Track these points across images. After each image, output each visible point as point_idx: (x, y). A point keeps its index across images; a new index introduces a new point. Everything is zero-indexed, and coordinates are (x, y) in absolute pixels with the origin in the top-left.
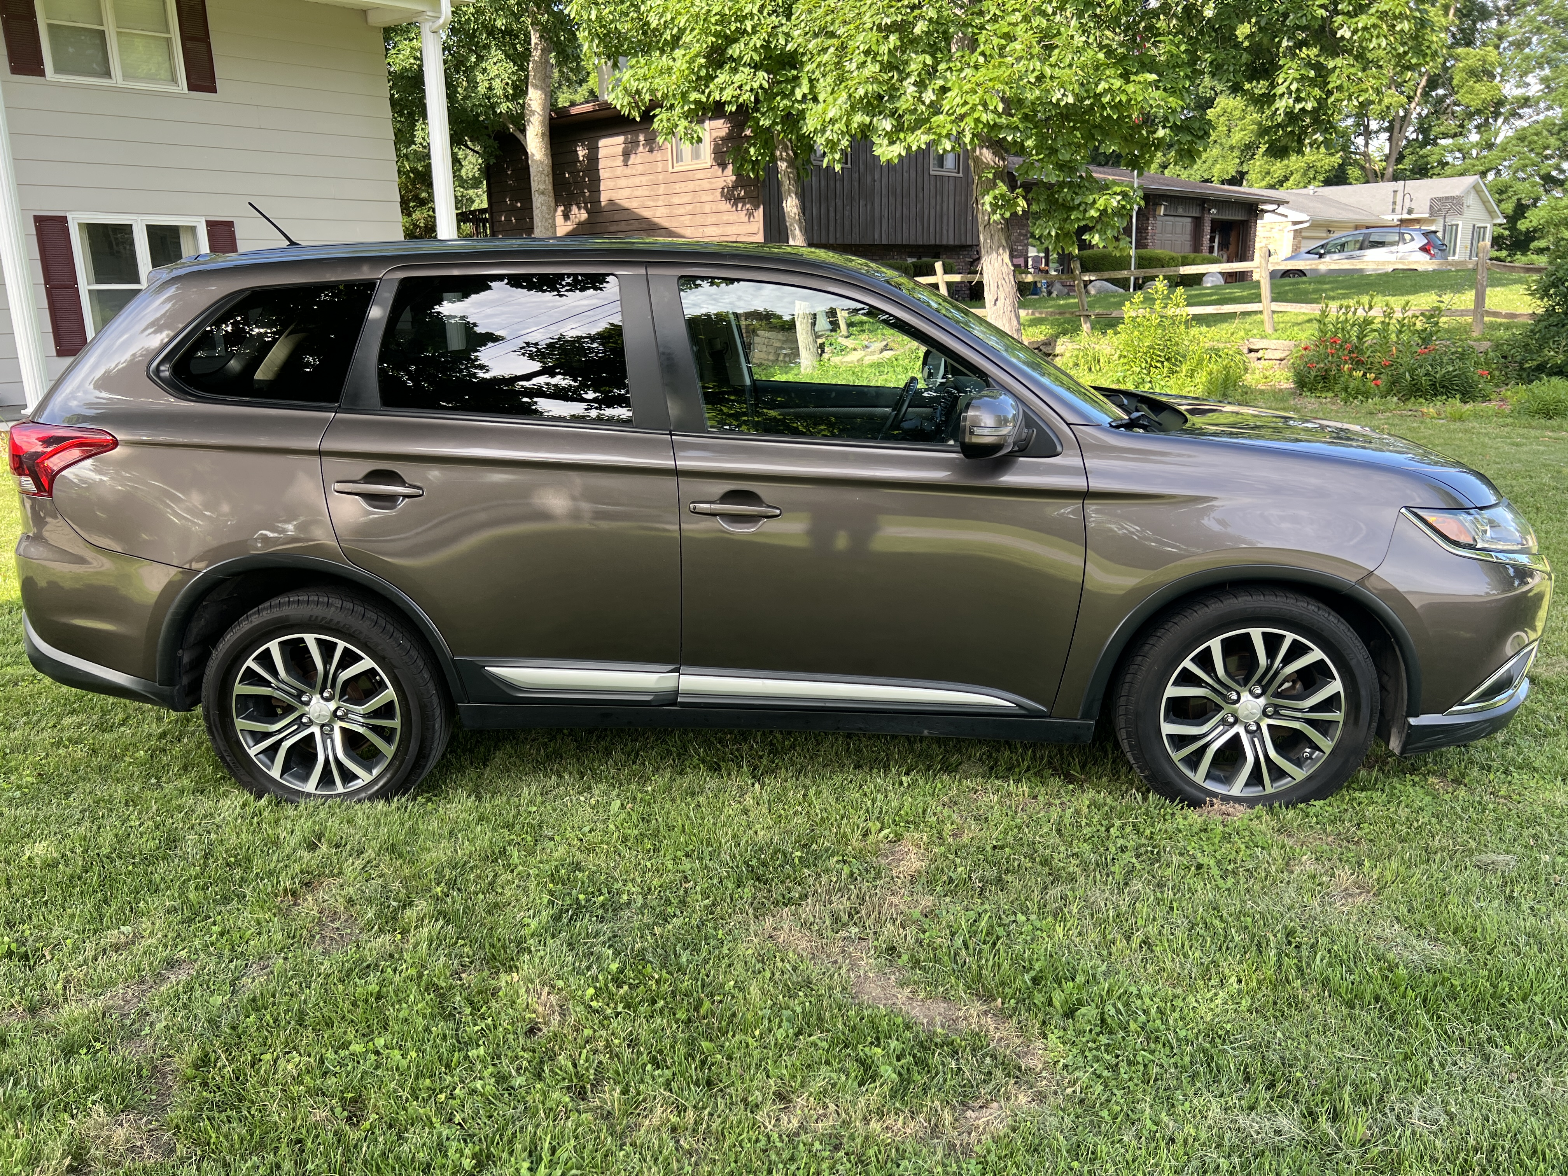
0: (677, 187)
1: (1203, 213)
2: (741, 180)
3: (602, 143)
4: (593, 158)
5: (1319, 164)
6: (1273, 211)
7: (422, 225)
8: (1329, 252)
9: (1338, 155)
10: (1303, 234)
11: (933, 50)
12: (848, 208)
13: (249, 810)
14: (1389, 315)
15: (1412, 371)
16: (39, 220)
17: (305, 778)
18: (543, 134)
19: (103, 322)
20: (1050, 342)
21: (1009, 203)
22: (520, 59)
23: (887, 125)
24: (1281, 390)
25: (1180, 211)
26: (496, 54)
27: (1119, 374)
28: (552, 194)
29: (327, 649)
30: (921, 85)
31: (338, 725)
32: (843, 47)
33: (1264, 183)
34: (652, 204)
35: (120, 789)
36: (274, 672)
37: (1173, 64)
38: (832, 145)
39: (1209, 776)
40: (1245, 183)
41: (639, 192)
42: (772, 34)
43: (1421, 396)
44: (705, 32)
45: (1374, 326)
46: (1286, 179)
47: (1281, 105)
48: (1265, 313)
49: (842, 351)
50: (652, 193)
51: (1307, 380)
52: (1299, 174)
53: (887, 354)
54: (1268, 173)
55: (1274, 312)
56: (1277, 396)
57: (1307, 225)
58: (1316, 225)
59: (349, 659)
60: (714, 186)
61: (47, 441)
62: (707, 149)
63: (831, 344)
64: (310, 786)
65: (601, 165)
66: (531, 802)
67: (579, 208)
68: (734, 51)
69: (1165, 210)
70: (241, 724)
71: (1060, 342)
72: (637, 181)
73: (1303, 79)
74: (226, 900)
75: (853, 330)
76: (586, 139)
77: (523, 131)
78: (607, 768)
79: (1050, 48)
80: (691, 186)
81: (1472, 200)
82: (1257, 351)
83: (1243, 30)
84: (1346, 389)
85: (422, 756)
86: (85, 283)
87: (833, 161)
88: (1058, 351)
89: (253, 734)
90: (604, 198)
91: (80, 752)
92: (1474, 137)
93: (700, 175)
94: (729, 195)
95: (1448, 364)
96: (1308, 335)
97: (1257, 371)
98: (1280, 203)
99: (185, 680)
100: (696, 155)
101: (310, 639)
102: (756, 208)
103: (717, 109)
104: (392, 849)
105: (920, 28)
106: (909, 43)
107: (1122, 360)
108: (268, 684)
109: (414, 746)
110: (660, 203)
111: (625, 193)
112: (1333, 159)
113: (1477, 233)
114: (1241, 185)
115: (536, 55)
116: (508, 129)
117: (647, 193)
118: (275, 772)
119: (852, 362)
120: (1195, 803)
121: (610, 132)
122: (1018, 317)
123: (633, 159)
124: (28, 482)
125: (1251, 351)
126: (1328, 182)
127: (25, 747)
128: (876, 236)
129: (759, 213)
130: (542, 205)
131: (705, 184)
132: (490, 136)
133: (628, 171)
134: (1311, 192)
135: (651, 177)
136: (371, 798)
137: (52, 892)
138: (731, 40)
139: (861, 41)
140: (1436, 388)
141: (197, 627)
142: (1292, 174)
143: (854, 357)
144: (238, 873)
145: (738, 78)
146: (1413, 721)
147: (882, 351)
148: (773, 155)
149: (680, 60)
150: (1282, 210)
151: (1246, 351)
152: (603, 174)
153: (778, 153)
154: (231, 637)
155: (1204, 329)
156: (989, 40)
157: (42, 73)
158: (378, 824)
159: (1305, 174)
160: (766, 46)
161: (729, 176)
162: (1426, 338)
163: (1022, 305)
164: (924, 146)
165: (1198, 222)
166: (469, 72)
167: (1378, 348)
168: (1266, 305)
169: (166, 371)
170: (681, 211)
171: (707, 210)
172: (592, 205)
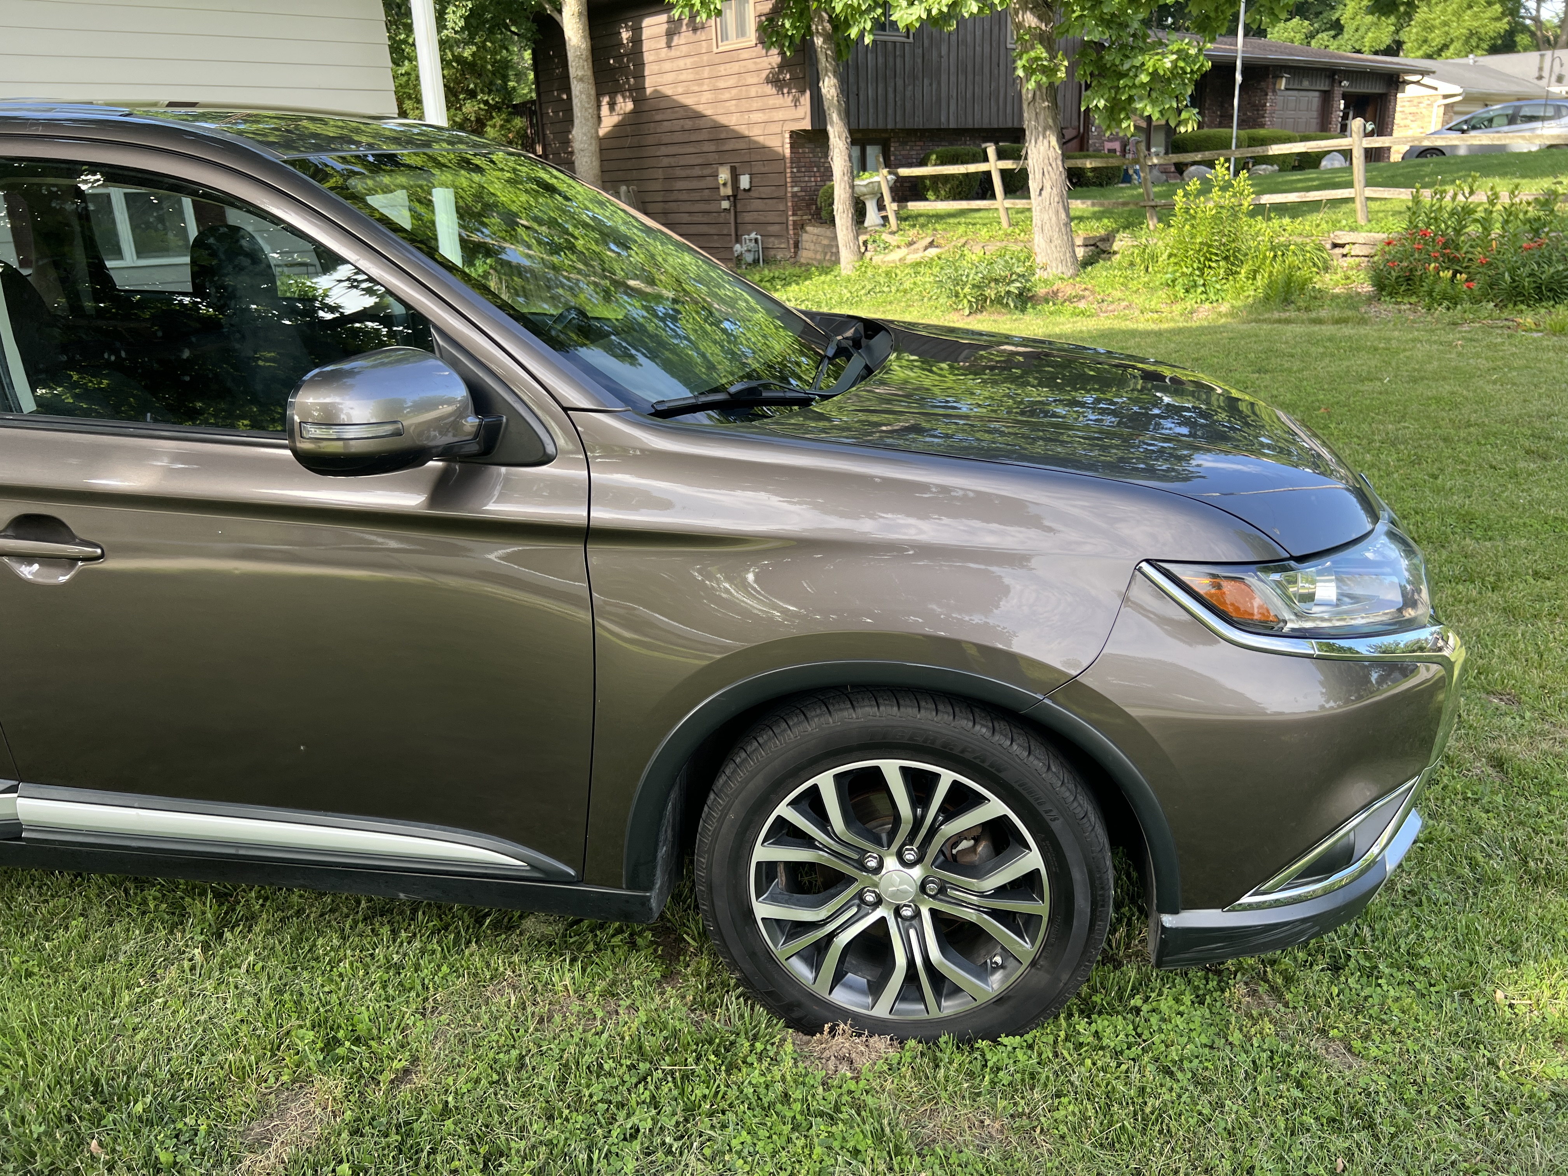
0: (722, 70)
1: (1333, 86)
2: (787, 63)
3: (647, 22)
4: (637, 41)
5: (1482, 30)
6: (1418, 83)
7: (473, 119)
8: (1474, 128)
9: (1506, 20)
10: (1456, 109)
12: (910, 88)
14: (1493, 200)
15: (1513, 271)
18: (580, 14)
20: (1108, 239)
24: (1359, 294)
25: (1306, 84)
27: (1169, 276)
28: (592, 80)
33: (1421, 53)
34: (696, 89)
40: (1401, 54)
41: (684, 76)
43: (1522, 302)
45: (1477, 216)
46: (1445, 46)
48: (1358, 201)
49: (885, 248)
50: (697, 77)
51: (1387, 282)
52: (1460, 42)
53: (933, 252)
54: (1425, 41)
55: (1368, 199)
56: (1351, 300)
57: (1459, 98)
58: (1469, 98)
60: (759, 67)
62: (750, 25)
63: (874, 241)
65: (645, 48)
67: (624, 97)
69: (1287, 83)
71: (1118, 236)
72: (681, 63)
75: (905, 225)
76: (629, 19)
77: (560, 11)
80: (735, 67)
82: (1342, 246)
84: (1430, 294)
88: (1116, 247)
90: (651, 83)
93: (745, 54)
94: (775, 81)
95: (1558, 261)
96: (1398, 226)
97: (1339, 270)
98: (1424, 73)
100: (741, 33)
102: (803, 92)
107: (1172, 260)
110: (705, 88)
111: (670, 77)
112: (1498, 25)
114: (1398, 55)
116: (546, 9)
117: (691, 77)
119: (894, 261)
121: (653, 10)
122: (1067, 210)
123: (676, 40)
125: (1335, 246)
126: (1494, 50)
128: (943, 119)
129: (805, 97)
130: (581, 93)
131: (750, 65)
132: (528, 18)
133: (673, 53)
134: (1471, 62)
135: (696, 59)
140: (1541, 291)
142: (1452, 41)
143: (895, 256)
146: (1168, 920)
147: (926, 248)
148: (809, 27)
150: (1426, 80)
151: (1328, 246)
152: (648, 57)
153: (814, 27)
155: (1286, 221)
159: (1467, 41)
161: (774, 57)
162: (1536, 227)
163: (1071, 195)
164: (945, 10)
165: (1327, 98)
167: (1479, 242)
168: (1359, 191)
170: (726, 95)
171: (753, 94)
172: (638, 93)
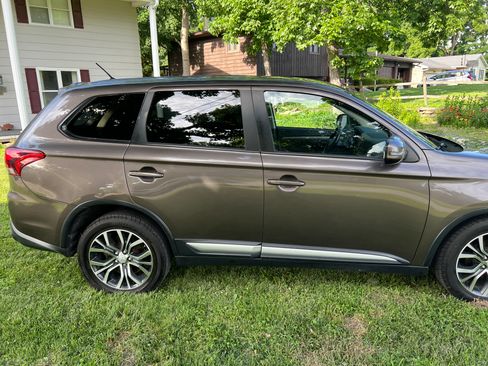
0: (229, 58)
1: (395, 66)
2: (250, 56)
3: (205, 44)
4: (202, 50)
6: (417, 65)
7: (148, 71)
8: (438, 78)
10: (427, 72)
11: (316, 12)
13: (95, 296)
14: (470, 99)
15: (480, 118)
16: (26, 69)
17: (116, 283)
18: (186, 42)
19: (47, 102)
21: (340, 63)
22: (179, 18)
23: (301, 38)
24: (433, 124)
25: (389, 65)
26: (171, 16)
28: (189, 61)
29: (125, 235)
30: (312, 25)
31: (129, 263)
32: (286, 12)
33: (412, 56)
34: (221, 64)
35: (46, 286)
36: (105, 243)
37: (395, 17)
38: (281, 44)
39: (475, 289)
41: (217, 60)
42: (261, 9)
43: (483, 127)
44: (240, 8)
45: (465, 103)
46: (419, 54)
47: (430, 30)
48: (425, 98)
50: (221, 60)
51: (442, 121)
52: (423, 53)
54: (413, 53)
55: (428, 98)
56: (431, 126)
57: (428, 69)
58: (430, 70)
59: (134, 239)
60: (241, 58)
61: (21, 154)
62: (238, 46)
64: (118, 287)
65: (204, 52)
66: (203, 294)
67: (197, 66)
68: (249, 14)
70: (92, 262)
72: (216, 56)
73: (438, 21)
74: (86, 344)
76: (200, 43)
77: (180, 41)
78: (229, 278)
79: (356, 12)
80: (234, 58)
81: (480, 62)
82: (423, 111)
83: (417, 6)
84: (457, 124)
85: (161, 276)
86: (41, 90)
87: (280, 50)
89: (97, 266)
90: (206, 62)
91: (32, 268)
92: (479, 42)
93: (236, 54)
94: (245, 61)
96: (443, 104)
97: (423, 118)
98: (419, 63)
99: (71, 245)
100: (235, 48)
101: (119, 231)
102: (254, 65)
103: (242, 33)
104: (150, 316)
105: (312, 6)
106: (308, 10)
108: (102, 248)
109: (158, 273)
110: (223, 64)
111: (212, 60)
113: (481, 72)
115: (184, 17)
116: (175, 40)
117: (219, 60)
118: (105, 281)
120: (469, 300)
121: (208, 41)
123: (214, 50)
124: (12, 170)
126: (432, 56)
127: (12, 266)
129: (255, 67)
130: (186, 65)
131: (238, 58)
132: (169, 43)
133: (213, 53)
134: (428, 59)
135: (220, 55)
136: (141, 292)
137: (18, 337)
138: (248, 11)
139: (292, 10)
141: (76, 225)
143: (287, 113)
144: (90, 330)
145: (251, 23)
148: (261, 48)
149: (231, 17)
150: (420, 65)
151: (419, 111)
152: (205, 54)
154: (89, 230)
156: (335, 10)
157: (27, 22)
158: (144, 305)
160: (260, 12)
161: (246, 55)
165: (394, 68)
166: (163, 22)
168: (425, 96)
169: (64, 128)
170: (230, 66)
171: (239, 66)
172: (202, 65)
